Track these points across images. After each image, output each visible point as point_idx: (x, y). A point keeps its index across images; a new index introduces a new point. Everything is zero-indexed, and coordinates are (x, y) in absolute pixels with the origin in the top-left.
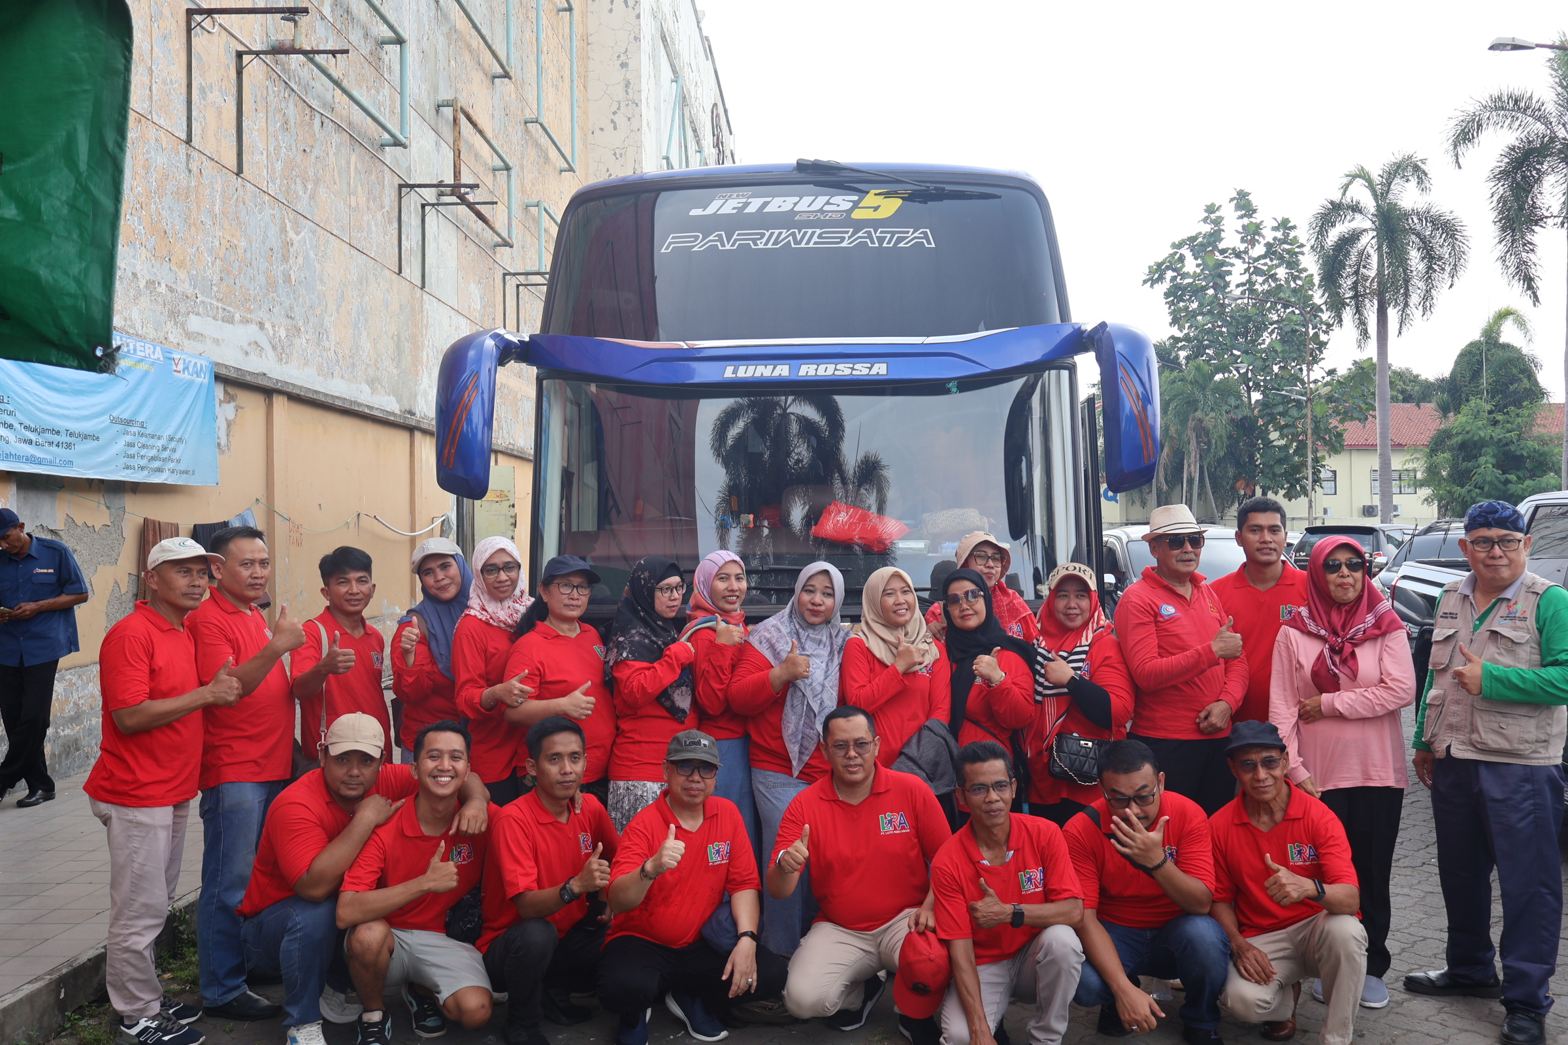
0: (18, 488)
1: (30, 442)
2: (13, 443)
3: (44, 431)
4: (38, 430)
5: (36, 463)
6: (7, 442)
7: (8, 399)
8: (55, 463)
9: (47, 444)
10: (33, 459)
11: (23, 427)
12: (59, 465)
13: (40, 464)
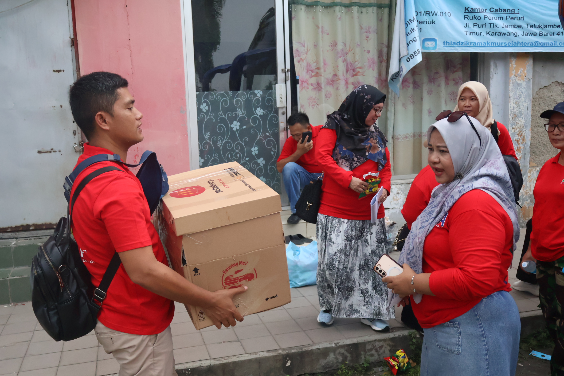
0: (534, 60)
1: (535, 34)
2: (520, 36)
3: (546, 26)
4: (542, 26)
5: (539, 46)
6: (516, 36)
7: (518, 11)
8: (556, 45)
9: (549, 34)
10: (536, 44)
11: (529, 26)
12: (559, 45)
13: (543, 46)
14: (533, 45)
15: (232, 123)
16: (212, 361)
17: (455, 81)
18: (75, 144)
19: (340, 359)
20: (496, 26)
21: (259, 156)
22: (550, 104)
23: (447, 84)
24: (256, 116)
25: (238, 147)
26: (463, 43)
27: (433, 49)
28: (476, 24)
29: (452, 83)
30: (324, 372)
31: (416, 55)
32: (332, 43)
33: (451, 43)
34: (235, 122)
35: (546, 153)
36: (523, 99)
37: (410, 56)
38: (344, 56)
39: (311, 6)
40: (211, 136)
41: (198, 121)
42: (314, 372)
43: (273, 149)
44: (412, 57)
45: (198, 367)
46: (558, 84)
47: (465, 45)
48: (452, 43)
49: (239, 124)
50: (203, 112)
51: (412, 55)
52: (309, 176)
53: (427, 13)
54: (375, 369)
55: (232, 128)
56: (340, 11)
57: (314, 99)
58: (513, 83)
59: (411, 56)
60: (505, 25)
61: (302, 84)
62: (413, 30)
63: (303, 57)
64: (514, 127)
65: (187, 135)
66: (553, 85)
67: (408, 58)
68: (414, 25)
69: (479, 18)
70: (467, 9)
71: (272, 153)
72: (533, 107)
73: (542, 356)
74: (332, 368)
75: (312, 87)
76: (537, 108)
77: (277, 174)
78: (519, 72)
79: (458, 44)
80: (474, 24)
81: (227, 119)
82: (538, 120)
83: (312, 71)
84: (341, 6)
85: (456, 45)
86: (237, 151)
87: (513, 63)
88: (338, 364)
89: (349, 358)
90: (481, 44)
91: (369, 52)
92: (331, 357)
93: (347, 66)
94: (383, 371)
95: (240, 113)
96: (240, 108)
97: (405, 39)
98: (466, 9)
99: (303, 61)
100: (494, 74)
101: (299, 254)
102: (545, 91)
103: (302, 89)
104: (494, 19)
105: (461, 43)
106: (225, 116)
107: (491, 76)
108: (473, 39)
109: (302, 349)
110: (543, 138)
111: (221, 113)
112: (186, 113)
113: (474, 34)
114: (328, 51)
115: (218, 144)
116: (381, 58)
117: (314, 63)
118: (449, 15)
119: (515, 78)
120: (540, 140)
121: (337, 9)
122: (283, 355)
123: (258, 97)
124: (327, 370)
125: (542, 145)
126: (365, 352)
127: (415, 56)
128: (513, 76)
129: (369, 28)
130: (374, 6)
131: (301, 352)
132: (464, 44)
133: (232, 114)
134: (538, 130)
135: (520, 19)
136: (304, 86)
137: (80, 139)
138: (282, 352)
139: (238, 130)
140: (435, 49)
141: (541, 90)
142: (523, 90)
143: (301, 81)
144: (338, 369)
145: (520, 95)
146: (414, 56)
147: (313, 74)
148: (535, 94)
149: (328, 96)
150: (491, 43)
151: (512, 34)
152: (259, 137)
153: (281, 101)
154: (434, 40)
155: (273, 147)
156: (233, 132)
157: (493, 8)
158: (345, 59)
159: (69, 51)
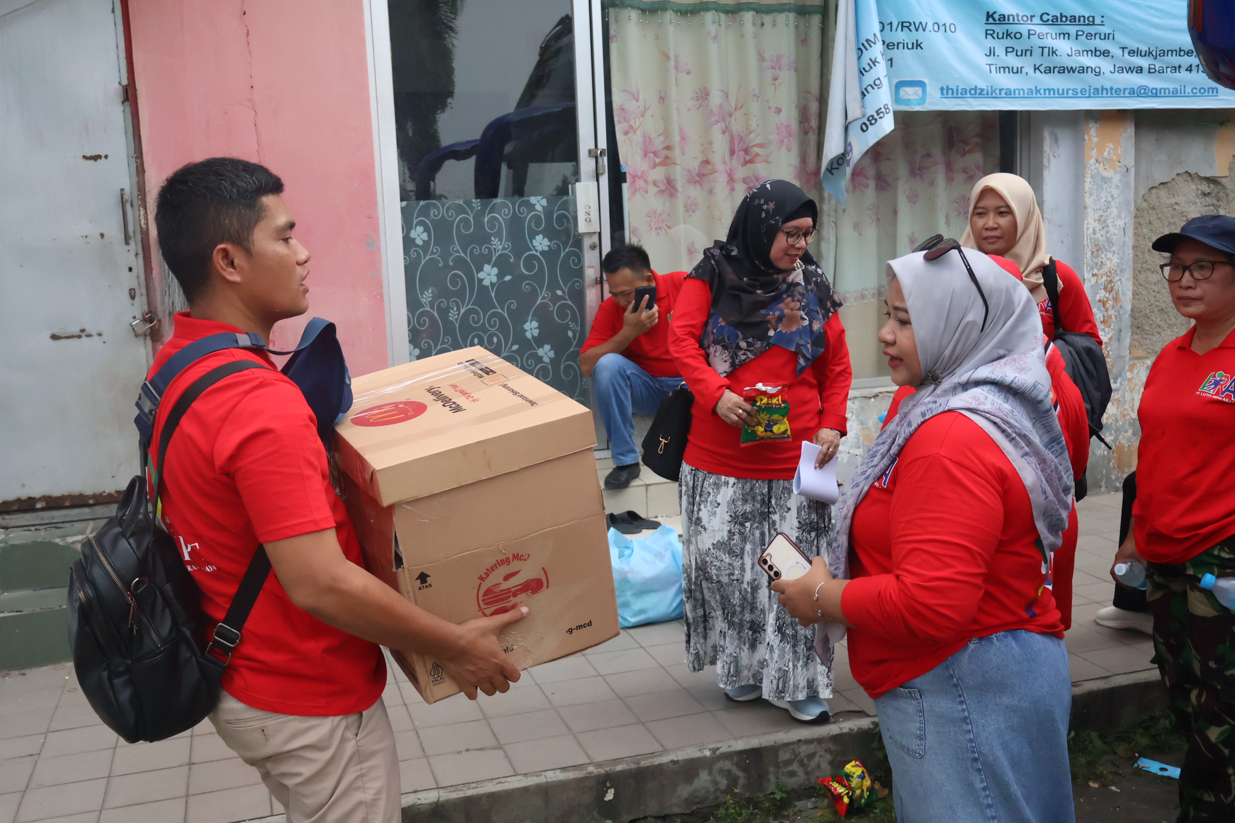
0: (1138, 126)
1: (1140, 70)
2: (1108, 74)
3: (1164, 53)
4: (1154, 53)
5: (1148, 96)
6: (1098, 74)
7: (1103, 19)
8: (1185, 93)
9: (1169, 70)
10: (1142, 91)
11: (1126, 51)
12: (1191, 94)
13: (1156, 96)
14: (1135, 93)
15: (480, 269)
16: (441, 791)
17: (966, 173)
18: (134, 318)
19: (723, 783)
20: (1053, 52)
21: (540, 341)
22: (1172, 221)
23: (950, 179)
24: (534, 252)
25: (495, 322)
26: (982, 90)
27: (919, 104)
28: (1011, 50)
29: (960, 177)
30: (688, 811)
31: (881, 118)
32: (698, 91)
33: (957, 90)
34: (487, 268)
35: (1166, 328)
36: (1114, 211)
37: (868, 120)
38: (724, 120)
39: (650, 11)
40: (435, 298)
41: (405, 267)
42: (667, 812)
43: (571, 325)
44: (873, 122)
45: (409, 807)
46: (1189, 179)
47: (988, 94)
48: (960, 91)
49: (495, 271)
50: (417, 246)
51: (872, 116)
52: (651, 383)
53: (903, 25)
54: (799, 804)
55: (481, 281)
56: (714, 22)
57: (661, 214)
58: (1092, 177)
59: (871, 118)
60: (1073, 50)
61: (634, 182)
62: (874, 63)
63: (635, 123)
64: (1095, 271)
65: (382, 297)
66: (1180, 179)
67: (865, 124)
68: (877, 51)
69: (1018, 36)
70: (992, 16)
71: (570, 334)
72: (1136, 228)
73: (1162, 769)
74: (706, 805)
75: (657, 189)
76: (1145, 231)
77: (581, 380)
78: (1106, 153)
79: (973, 92)
80: (1007, 48)
81: (469, 260)
82: (1147, 256)
83: (655, 153)
84: (716, 11)
85: (968, 95)
86: (493, 330)
87: (1093, 133)
88: (718, 794)
89: (741, 781)
90: (1021, 92)
91: (779, 111)
92: (704, 779)
93: (732, 141)
94: (815, 808)
95: (499, 246)
96: (499, 235)
97: (856, 83)
98: (989, 16)
99: (635, 131)
100: (1052, 158)
101: (630, 556)
102: (1163, 193)
103: (634, 193)
104: (1049, 37)
105: (978, 91)
106: (465, 253)
107: (1045, 162)
108: (1005, 81)
109: (638, 763)
110: (1159, 296)
111: (458, 247)
112: (379, 248)
113: (1007, 69)
114: (689, 109)
115: (450, 315)
116: (806, 124)
117: (659, 135)
118: (953, 30)
119: (1097, 165)
120: (1152, 300)
121: (709, 16)
122: (598, 777)
123: (537, 211)
124: (694, 808)
125: (1156, 310)
126: (777, 765)
127: (879, 120)
128: (1092, 161)
129: (779, 57)
130: (789, 11)
131: (638, 769)
132: (985, 92)
133: (481, 249)
134: (1147, 278)
135: (1106, 37)
136: (637, 187)
137: (146, 308)
138: (595, 771)
139: (495, 283)
140: (923, 104)
141: (1154, 191)
142: (1115, 193)
143: (631, 175)
144: (718, 806)
145: (1109, 202)
146: (876, 120)
147: (658, 160)
148: (1140, 200)
149: (690, 208)
150: (1045, 90)
151: (1090, 70)
152: (540, 299)
153: (588, 220)
154: (920, 84)
155: (572, 320)
156: (483, 290)
157: (1048, 14)
158: (727, 127)
159: (118, 114)
